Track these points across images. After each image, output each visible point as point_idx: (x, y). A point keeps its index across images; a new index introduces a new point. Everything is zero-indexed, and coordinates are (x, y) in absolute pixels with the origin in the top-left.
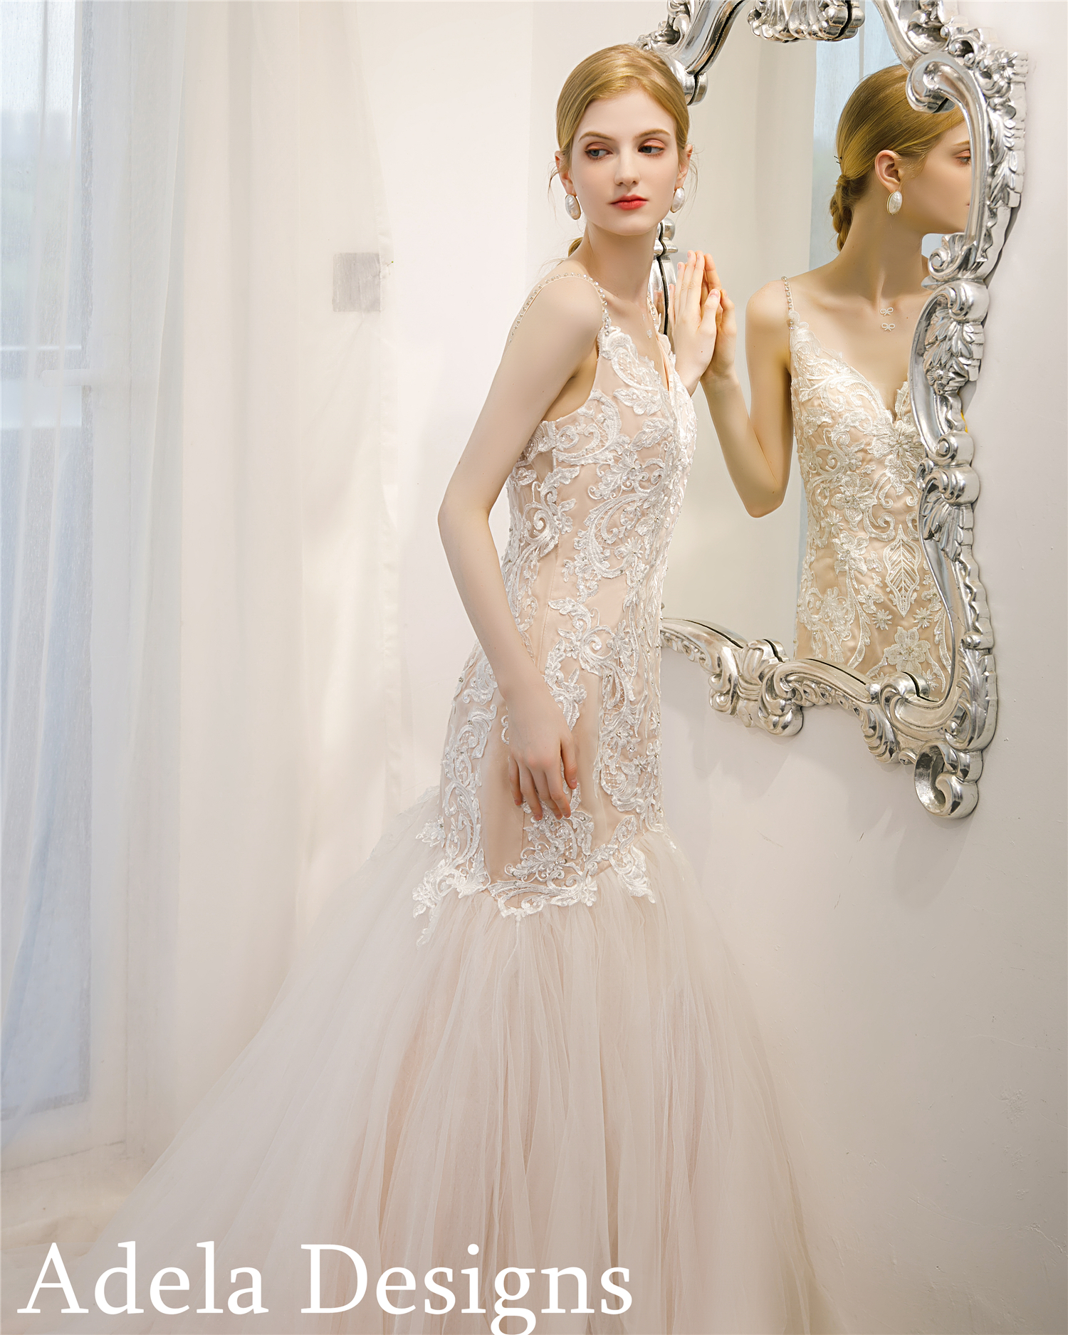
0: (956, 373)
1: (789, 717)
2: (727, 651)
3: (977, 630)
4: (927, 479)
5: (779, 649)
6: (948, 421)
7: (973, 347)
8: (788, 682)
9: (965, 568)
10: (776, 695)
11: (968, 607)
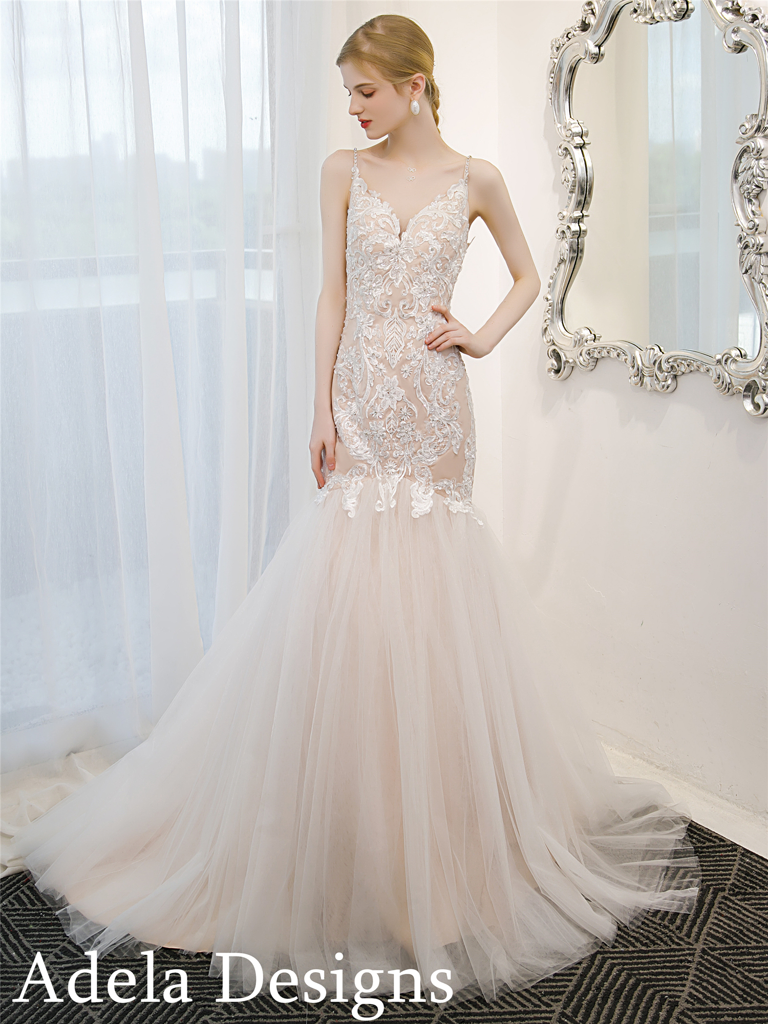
1: (669, 382)
2: (637, 353)
4: (743, 242)
5: (662, 348)
8: (669, 362)
10: (663, 371)
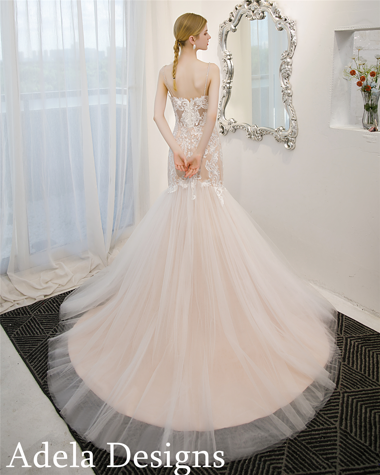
0: (287, 74)
1: (260, 137)
2: (249, 127)
3: (294, 117)
4: (283, 92)
5: (257, 126)
6: (286, 82)
7: (290, 69)
8: (260, 131)
9: (291, 107)
10: (258, 134)
11: (292, 113)
